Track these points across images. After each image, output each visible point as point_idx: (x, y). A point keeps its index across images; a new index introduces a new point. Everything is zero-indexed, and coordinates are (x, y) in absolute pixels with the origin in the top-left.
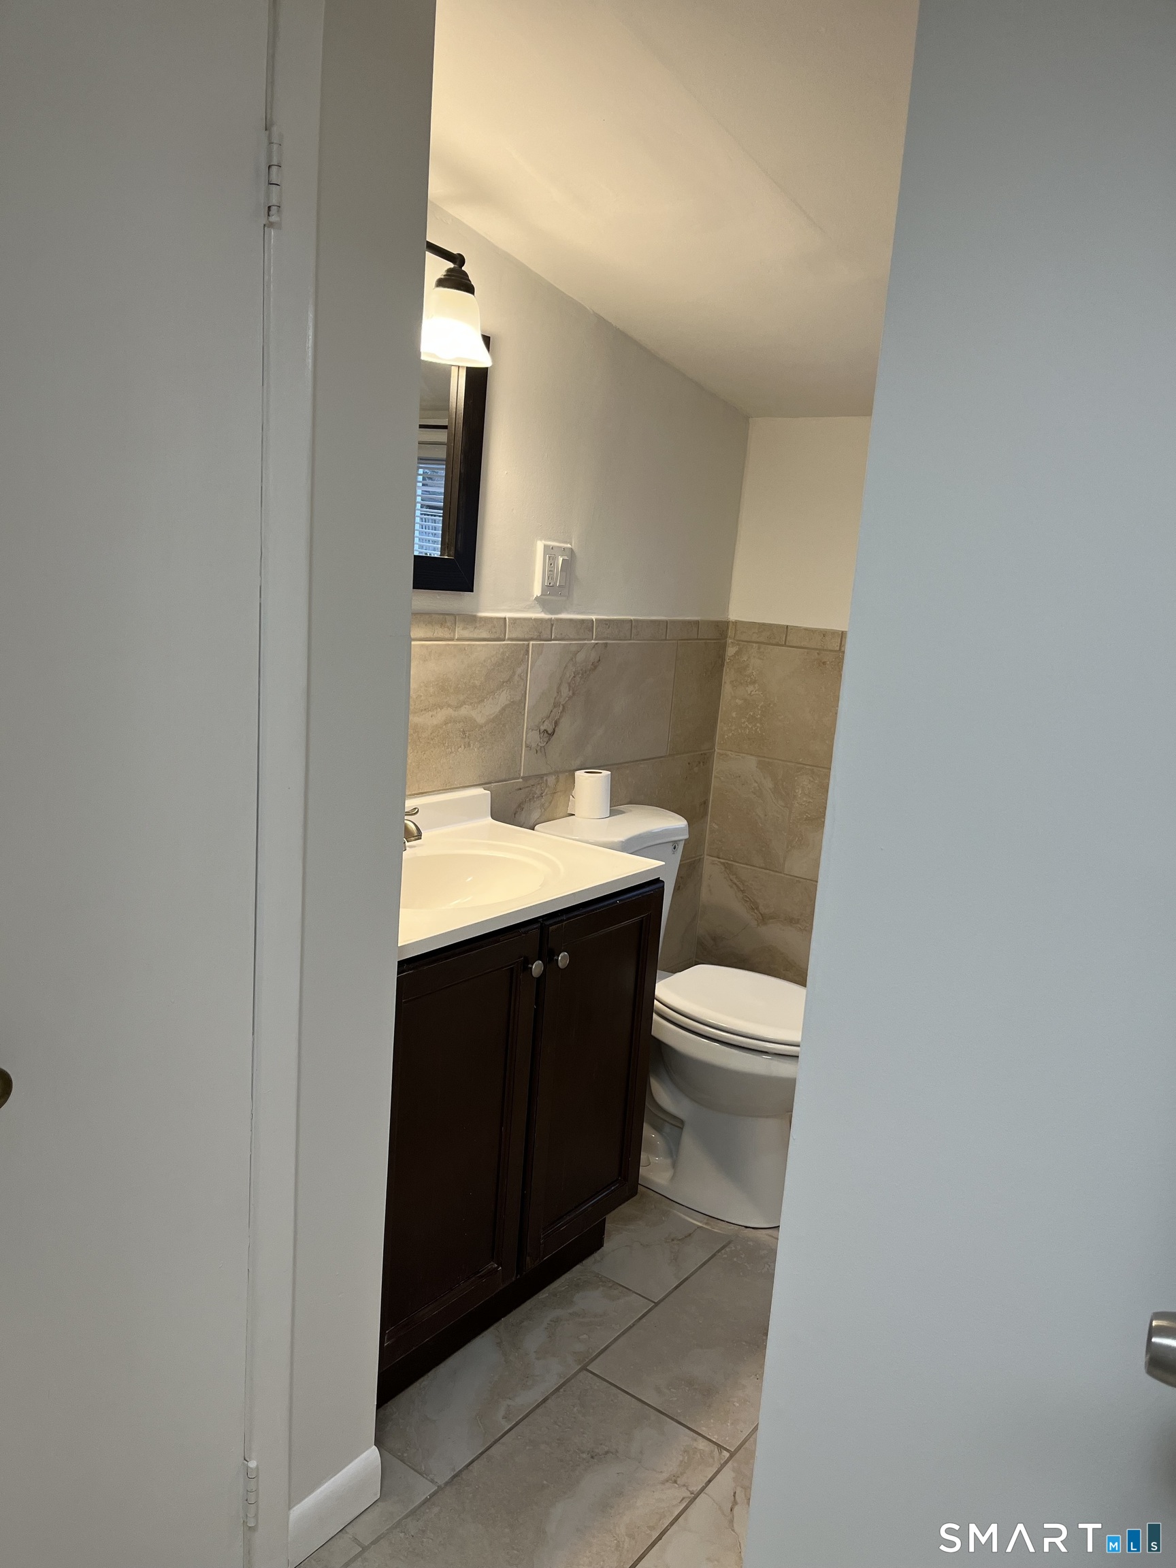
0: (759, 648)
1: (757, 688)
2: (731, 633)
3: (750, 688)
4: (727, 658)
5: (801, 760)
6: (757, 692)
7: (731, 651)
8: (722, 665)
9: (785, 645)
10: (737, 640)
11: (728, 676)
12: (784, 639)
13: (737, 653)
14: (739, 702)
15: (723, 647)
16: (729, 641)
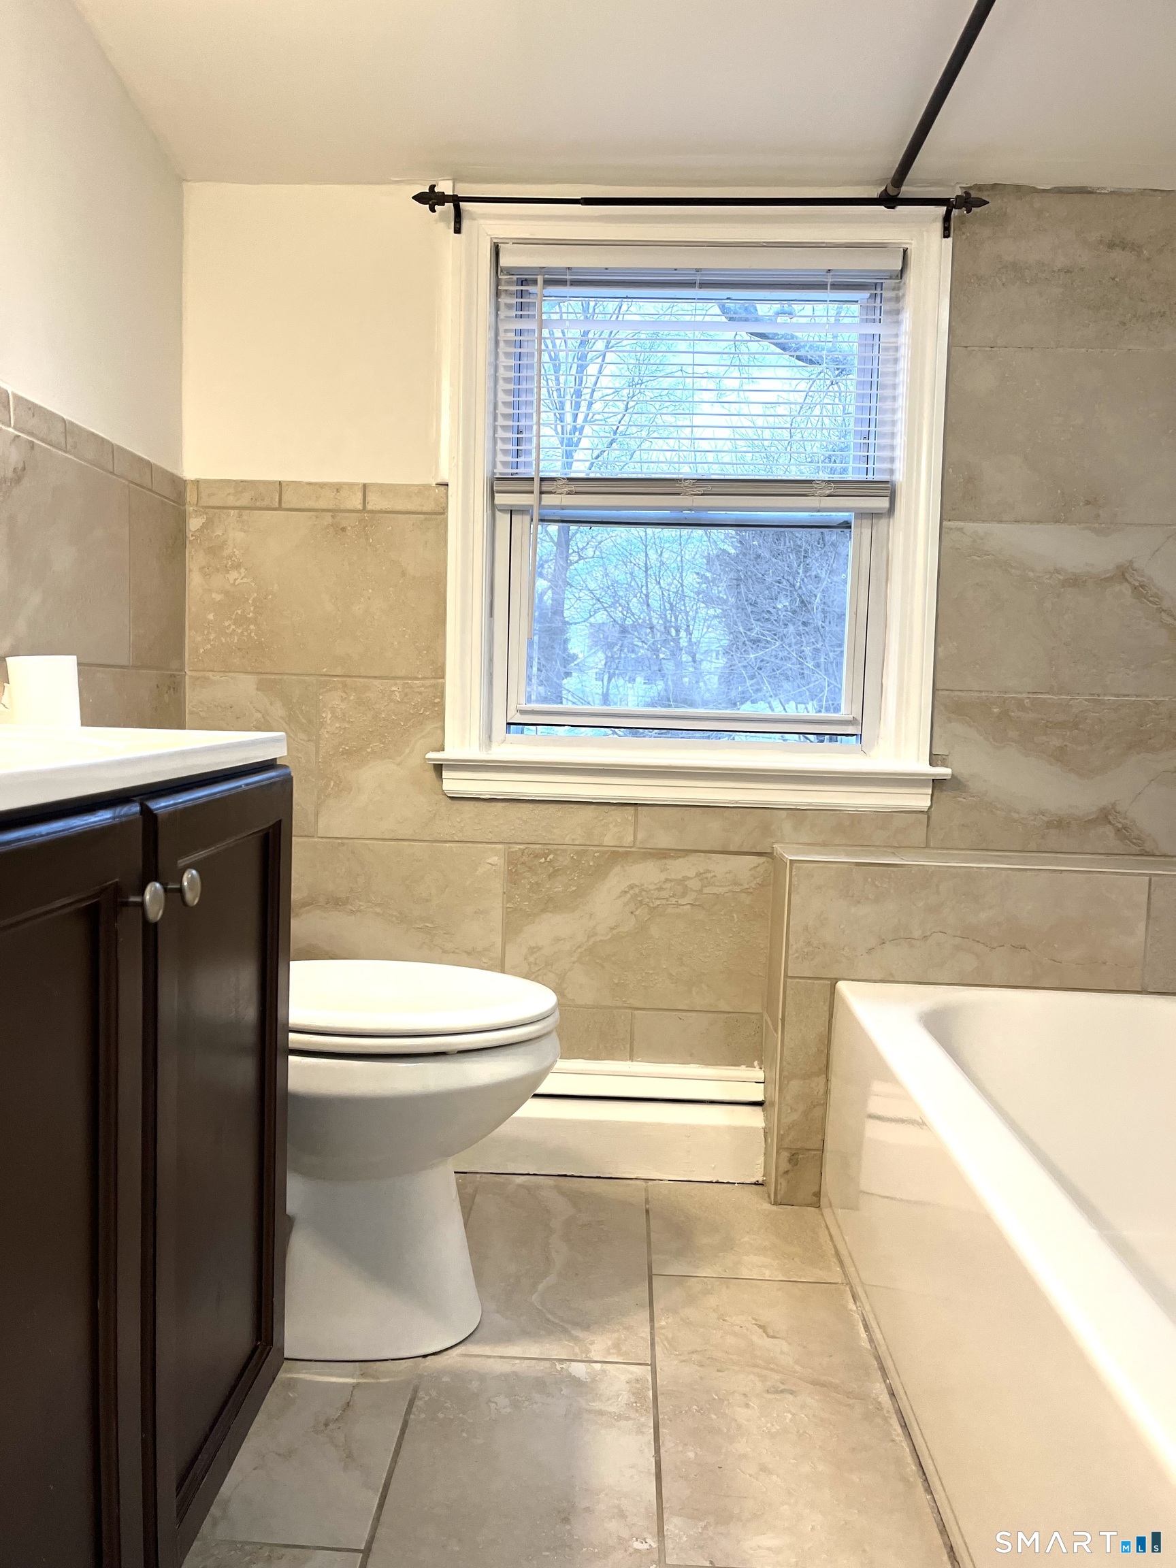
0: (240, 516)
1: (243, 575)
2: (191, 496)
3: (233, 575)
4: (189, 535)
5: (325, 670)
6: (245, 580)
7: (194, 524)
8: (184, 545)
9: (280, 508)
10: (203, 507)
11: (195, 561)
12: (277, 500)
13: (204, 526)
14: (217, 597)
15: (181, 518)
16: (190, 509)
